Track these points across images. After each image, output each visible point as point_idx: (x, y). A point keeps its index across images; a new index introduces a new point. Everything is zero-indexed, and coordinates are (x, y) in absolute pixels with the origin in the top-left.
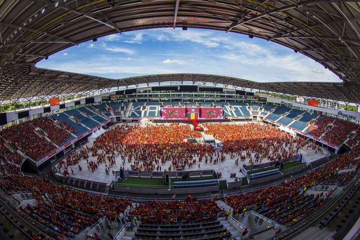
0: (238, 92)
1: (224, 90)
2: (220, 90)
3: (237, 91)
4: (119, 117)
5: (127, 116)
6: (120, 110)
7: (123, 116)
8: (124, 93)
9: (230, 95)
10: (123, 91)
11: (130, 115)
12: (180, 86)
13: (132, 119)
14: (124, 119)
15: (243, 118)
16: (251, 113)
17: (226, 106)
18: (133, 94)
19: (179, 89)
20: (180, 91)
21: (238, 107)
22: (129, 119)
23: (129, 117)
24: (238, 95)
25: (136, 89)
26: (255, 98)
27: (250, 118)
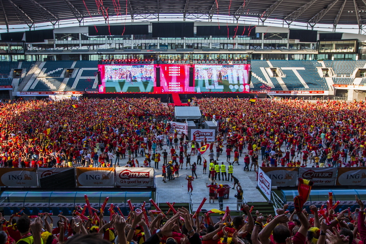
0: (294, 34)
1: (258, 30)
2: (250, 31)
3: (292, 31)
4: (8, 91)
5: (26, 88)
6: (10, 77)
7: (16, 88)
8: (24, 39)
9: (274, 41)
10: (21, 34)
11: (33, 87)
12: (154, 24)
13: (36, 94)
14: (18, 94)
15: (307, 93)
16: (329, 81)
17: (262, 69)
18: (46, 42)
19: (150, 30)
20: (154, 36)
21: (294, 70)
22: (29, 94)
23: (30, 90)
24: (297, 41)
25: (51, 31)
26: (346, 46)
27: (326, 93)
